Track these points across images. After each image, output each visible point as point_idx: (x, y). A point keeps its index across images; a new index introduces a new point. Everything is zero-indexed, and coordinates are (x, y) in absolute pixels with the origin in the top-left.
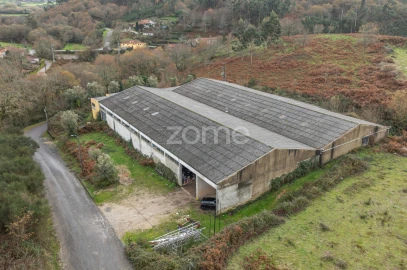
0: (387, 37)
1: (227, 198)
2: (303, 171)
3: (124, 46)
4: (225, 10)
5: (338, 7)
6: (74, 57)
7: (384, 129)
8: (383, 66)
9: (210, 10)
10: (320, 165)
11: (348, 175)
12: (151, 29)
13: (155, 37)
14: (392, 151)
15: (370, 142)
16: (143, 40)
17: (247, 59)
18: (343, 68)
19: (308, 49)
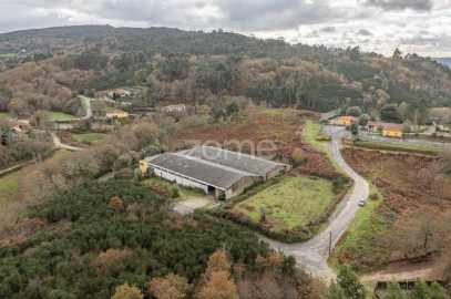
0: (304, 111)
1: (229, 194)
2: (255, 185)
3: (109, 115)
4: (189, 80)
5: (280, 75)
6: (70, 127)
7: (289, 167)
8: (297, 133)
9: (177, 81)
10: (262, 182)
11: (272, 184)
12: (127, 98)
13: (133, 106)
14: (291, 175)
15: (283, 172)
16: (124, 110)
17: (218, 129)
18: (277, 135)
19: (256, 122)
